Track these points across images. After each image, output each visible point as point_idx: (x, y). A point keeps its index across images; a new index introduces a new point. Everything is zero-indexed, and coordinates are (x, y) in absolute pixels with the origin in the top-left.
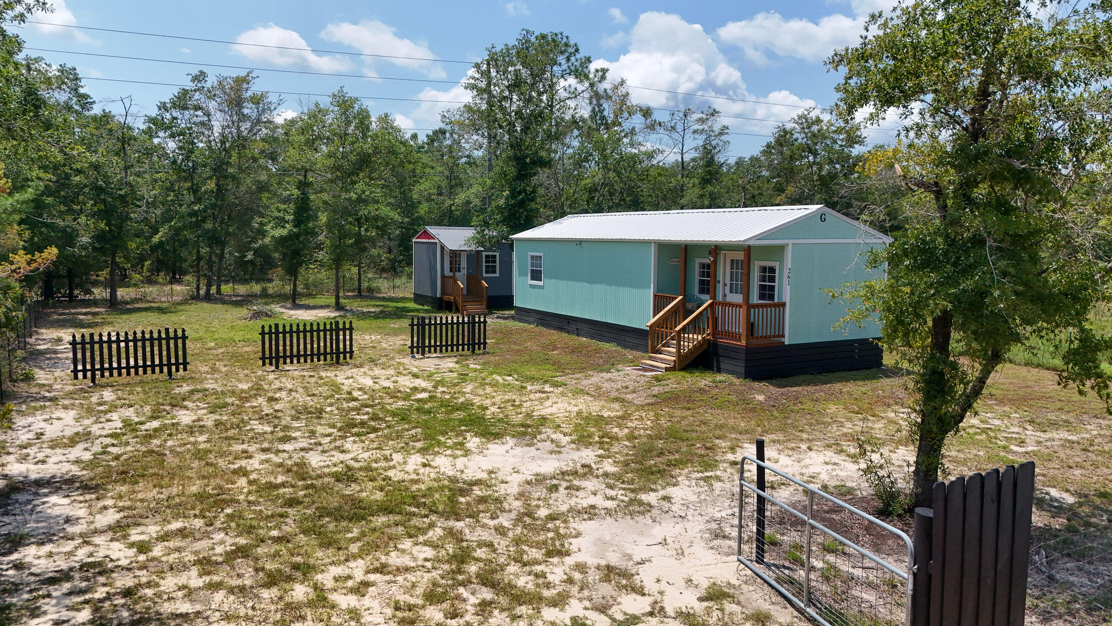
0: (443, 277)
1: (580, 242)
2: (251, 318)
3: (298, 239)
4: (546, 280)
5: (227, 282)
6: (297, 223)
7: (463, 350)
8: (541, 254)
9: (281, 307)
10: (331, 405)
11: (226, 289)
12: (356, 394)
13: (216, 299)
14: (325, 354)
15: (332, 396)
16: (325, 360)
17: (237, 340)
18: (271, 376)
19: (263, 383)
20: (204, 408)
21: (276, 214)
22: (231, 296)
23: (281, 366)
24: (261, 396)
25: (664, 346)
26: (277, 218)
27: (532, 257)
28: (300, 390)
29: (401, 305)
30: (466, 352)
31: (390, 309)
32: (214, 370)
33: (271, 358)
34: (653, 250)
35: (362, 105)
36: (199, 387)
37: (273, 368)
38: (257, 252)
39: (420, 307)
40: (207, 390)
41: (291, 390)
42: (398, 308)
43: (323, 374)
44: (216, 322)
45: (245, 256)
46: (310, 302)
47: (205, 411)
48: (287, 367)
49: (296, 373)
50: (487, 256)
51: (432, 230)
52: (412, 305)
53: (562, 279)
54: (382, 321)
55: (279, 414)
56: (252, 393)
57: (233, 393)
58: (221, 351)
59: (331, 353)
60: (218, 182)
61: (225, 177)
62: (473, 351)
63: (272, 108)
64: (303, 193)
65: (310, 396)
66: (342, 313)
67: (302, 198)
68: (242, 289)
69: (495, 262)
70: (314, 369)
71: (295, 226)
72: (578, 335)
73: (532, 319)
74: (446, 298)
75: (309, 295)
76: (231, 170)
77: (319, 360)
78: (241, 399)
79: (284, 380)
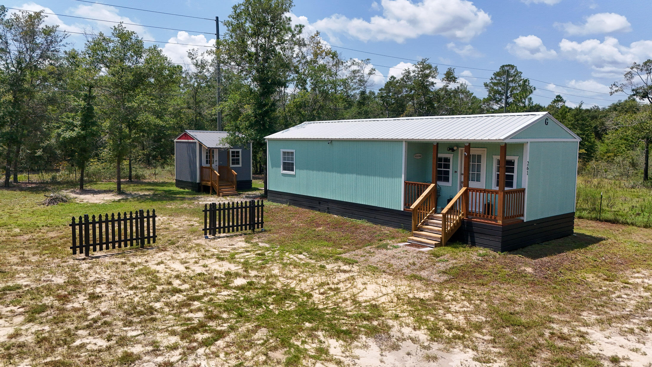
0: (201, 168)
1: (331, 141)
2: (49, 203)
3: (85, 140)
4: (298, 171)
5: (22, 172)
6: (84, 127)
7: (246, 229)
8: (294, 151)
9: (72, 192)
10: (157, 300)
11: (22, 177)
12: (176, 283)
13: (14, 186)
14: (131, 240)
15: (154, 288)
16: (132, 245)
17: (40, 225)
18: (84, 266)
19: (77, 274)
20: (21, 314)
21: (66, 120)
22: (26, 183)
23: (91, 253)
24: (80, 292)
25: (423, 224)
26: (67, 123)
27: (284, 153)
28: (119, 282)
29: (166, 188)
30: (249, 231)
31: (159, 192)
32: (24, 261)
33: (81, 247)
34: (404, 147)
35: (137, 37)
36: (10, 284)
37: (83, 256)
38: (45, 149)
39: (182, 190)
40: (19, 287)
41: (109, 283)
42: (165, 191)
43: (134, 260)
44: (17, 208)
45: (36, 153)
46: (95, 187)
47: (21, 319)
48: (97, 254)
49: (107, 260)
50: (233, 152)
51: (191, 133)
52: (175, 188)
53: (313, 170)
54: (159, 202)
55: (108, 319)
56: (71, 288)
57: (49, 290)
58: (27, 237)
59: (137, 239)
60: (15, 94)
61: (21, 91)
62: (253, 230)
63: (59, 40)
64: (88, 104)
65: (131, 289)
66: (123, 197)
67: (88, 108)
68: (35, 178)
69: (238, 156)
70: (123, 254)
71: (83, 130)
72: (329, 212)
73: (284, 200)
74: (204, 183)
75: (91, 182)
76: (26, 86)
77: (126, 245)
78: (60, 298)
79: (97, 268)
